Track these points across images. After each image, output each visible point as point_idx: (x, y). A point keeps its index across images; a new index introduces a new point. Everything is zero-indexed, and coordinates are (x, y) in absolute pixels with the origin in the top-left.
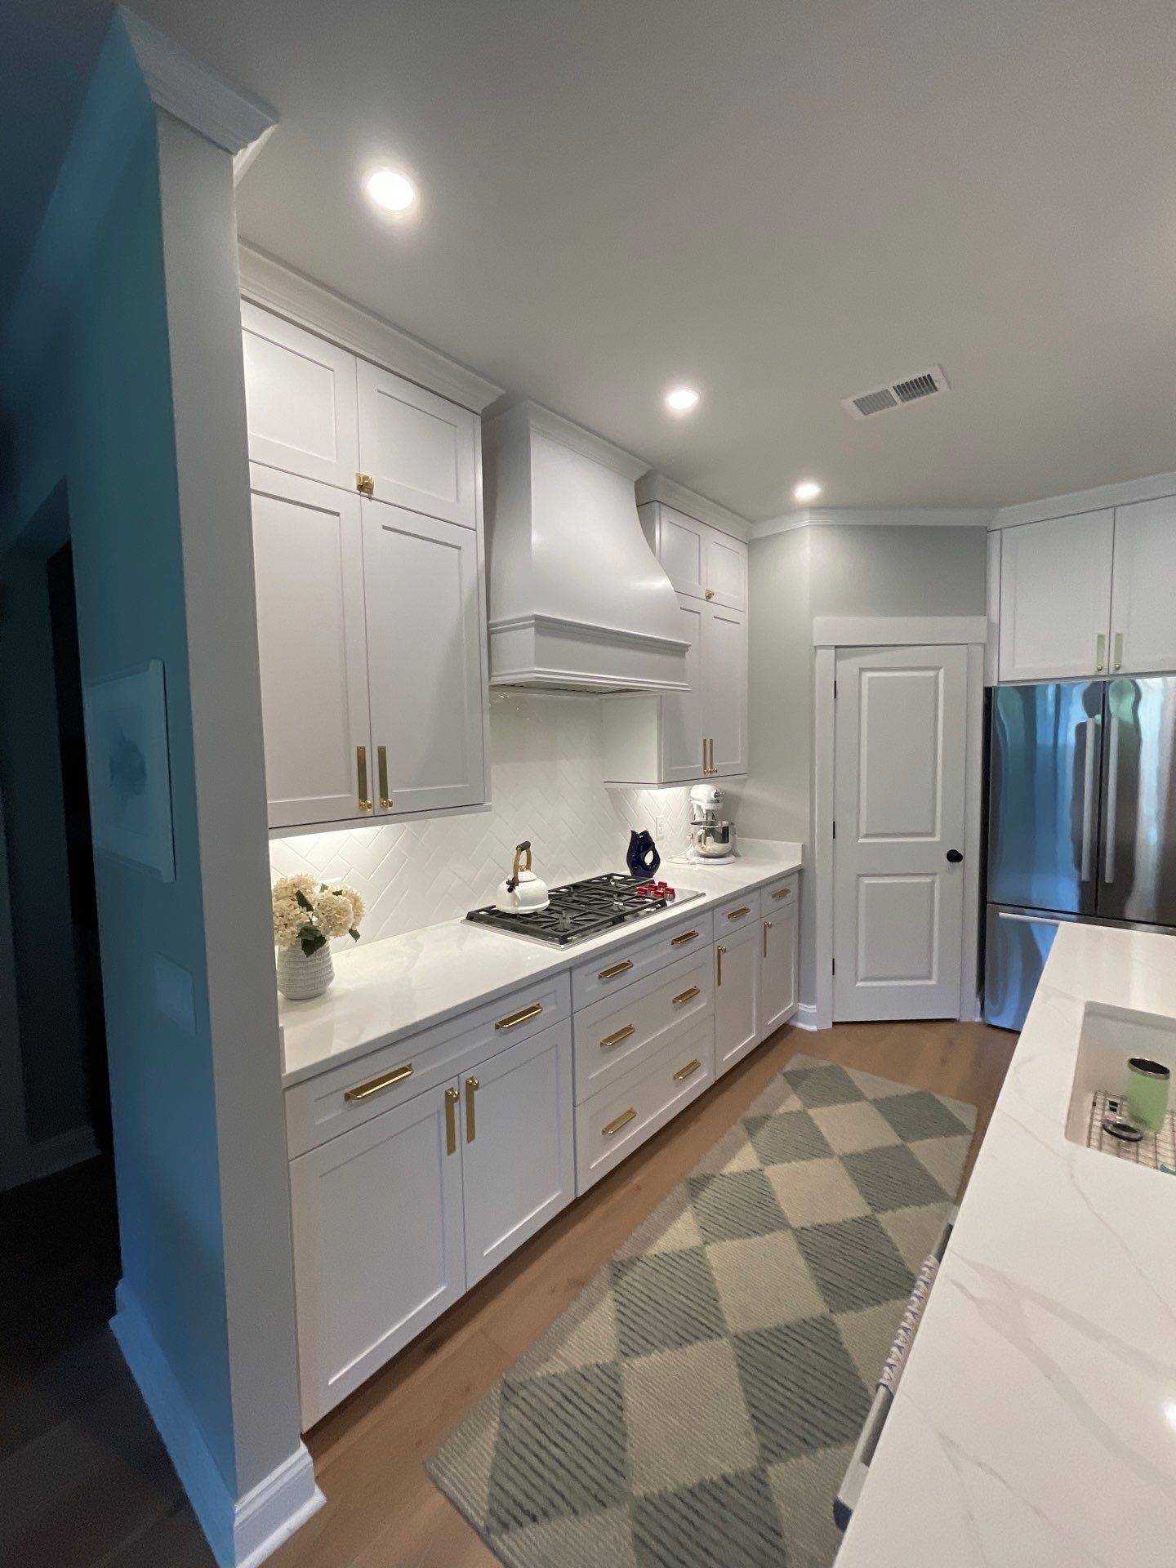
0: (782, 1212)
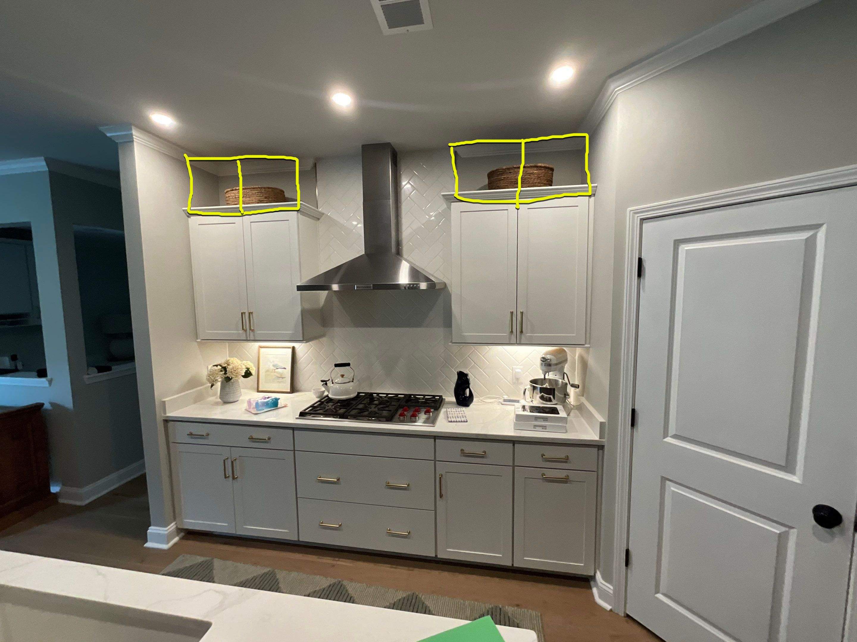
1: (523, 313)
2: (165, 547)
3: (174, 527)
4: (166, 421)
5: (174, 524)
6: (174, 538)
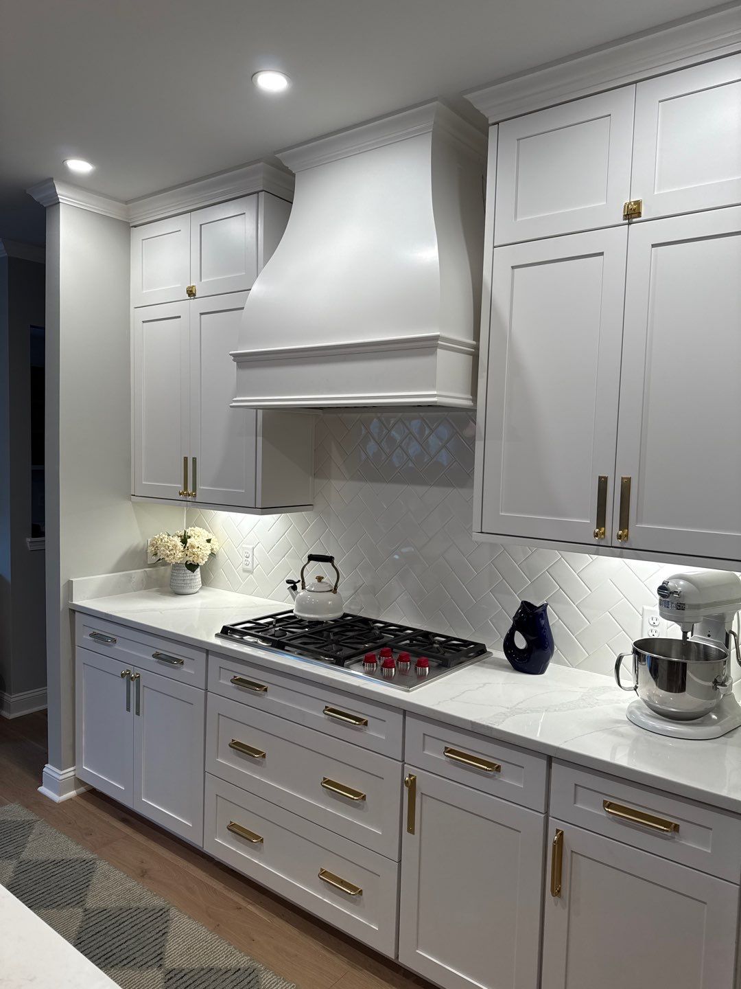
1: (629, 479)
2: (58, 798)
3: (72, 774)
4: (74, 611)
5: (72, 769)
6: (69, 791)
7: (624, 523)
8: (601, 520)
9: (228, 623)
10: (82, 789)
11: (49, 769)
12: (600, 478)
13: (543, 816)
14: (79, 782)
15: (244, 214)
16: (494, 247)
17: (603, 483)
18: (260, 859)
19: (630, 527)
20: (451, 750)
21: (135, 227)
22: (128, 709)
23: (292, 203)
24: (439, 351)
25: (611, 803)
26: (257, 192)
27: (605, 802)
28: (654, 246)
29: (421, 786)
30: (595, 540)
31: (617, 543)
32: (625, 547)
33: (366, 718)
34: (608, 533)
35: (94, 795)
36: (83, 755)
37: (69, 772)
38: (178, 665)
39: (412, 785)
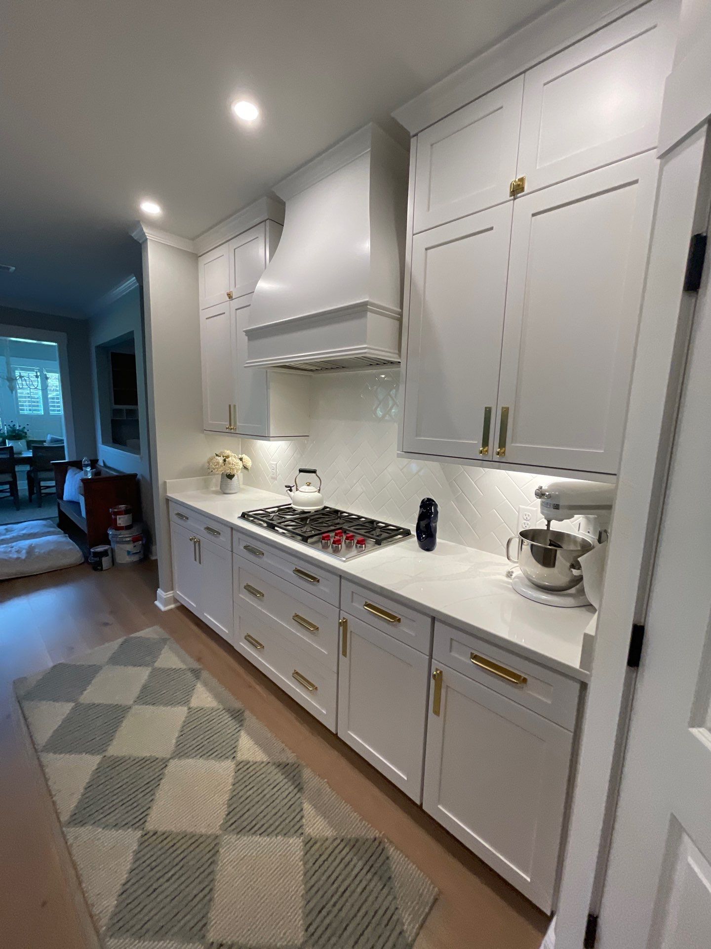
0: (188, 757)
1: (508, 409)
2: (163, 608)
3: (171, 595)
4: (168, 500)
5: (172, 592)
6: (170, 604)
7: (502, 444)
8: (485, 443)
9: (245, 510)
10: (178, 604)
11: (159, 591)
12: (486, 408)
13: (428, 657)
14: (176, 600)
15: (258, 237)
16: (413, 235)
17: (488, 412)
18: (263, 658)
19: (506, 446)
20: (370, 604)
21: (200, 256)
22: (195, 560)
23: (283, 226)
24: (369, 313)
25: (476, 655)
26: (265, 221)
27: (472, 654)
28: (534, 215)
29: (350, 628)
30: (480, 456)
31: (497, 458)
32: (503, 461)
33: (319, 578)
34: (490, 452)
35: (183, 609)
36: (176, 586)
37: (170, 594)
38: (218, 535)
39: (344, 624)
